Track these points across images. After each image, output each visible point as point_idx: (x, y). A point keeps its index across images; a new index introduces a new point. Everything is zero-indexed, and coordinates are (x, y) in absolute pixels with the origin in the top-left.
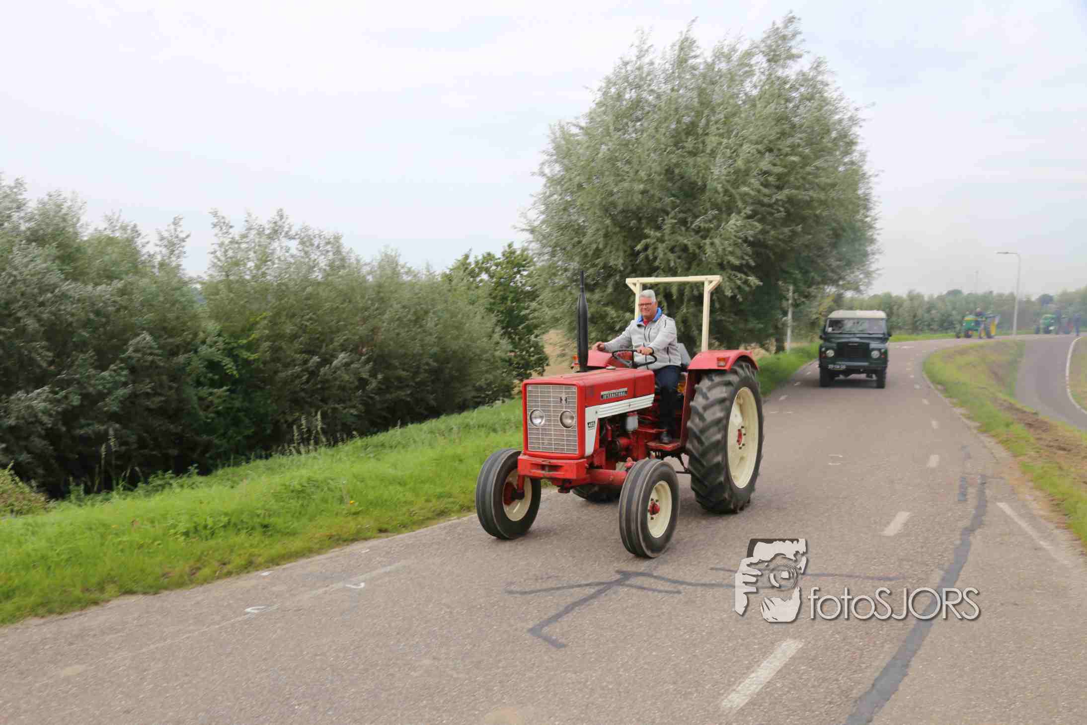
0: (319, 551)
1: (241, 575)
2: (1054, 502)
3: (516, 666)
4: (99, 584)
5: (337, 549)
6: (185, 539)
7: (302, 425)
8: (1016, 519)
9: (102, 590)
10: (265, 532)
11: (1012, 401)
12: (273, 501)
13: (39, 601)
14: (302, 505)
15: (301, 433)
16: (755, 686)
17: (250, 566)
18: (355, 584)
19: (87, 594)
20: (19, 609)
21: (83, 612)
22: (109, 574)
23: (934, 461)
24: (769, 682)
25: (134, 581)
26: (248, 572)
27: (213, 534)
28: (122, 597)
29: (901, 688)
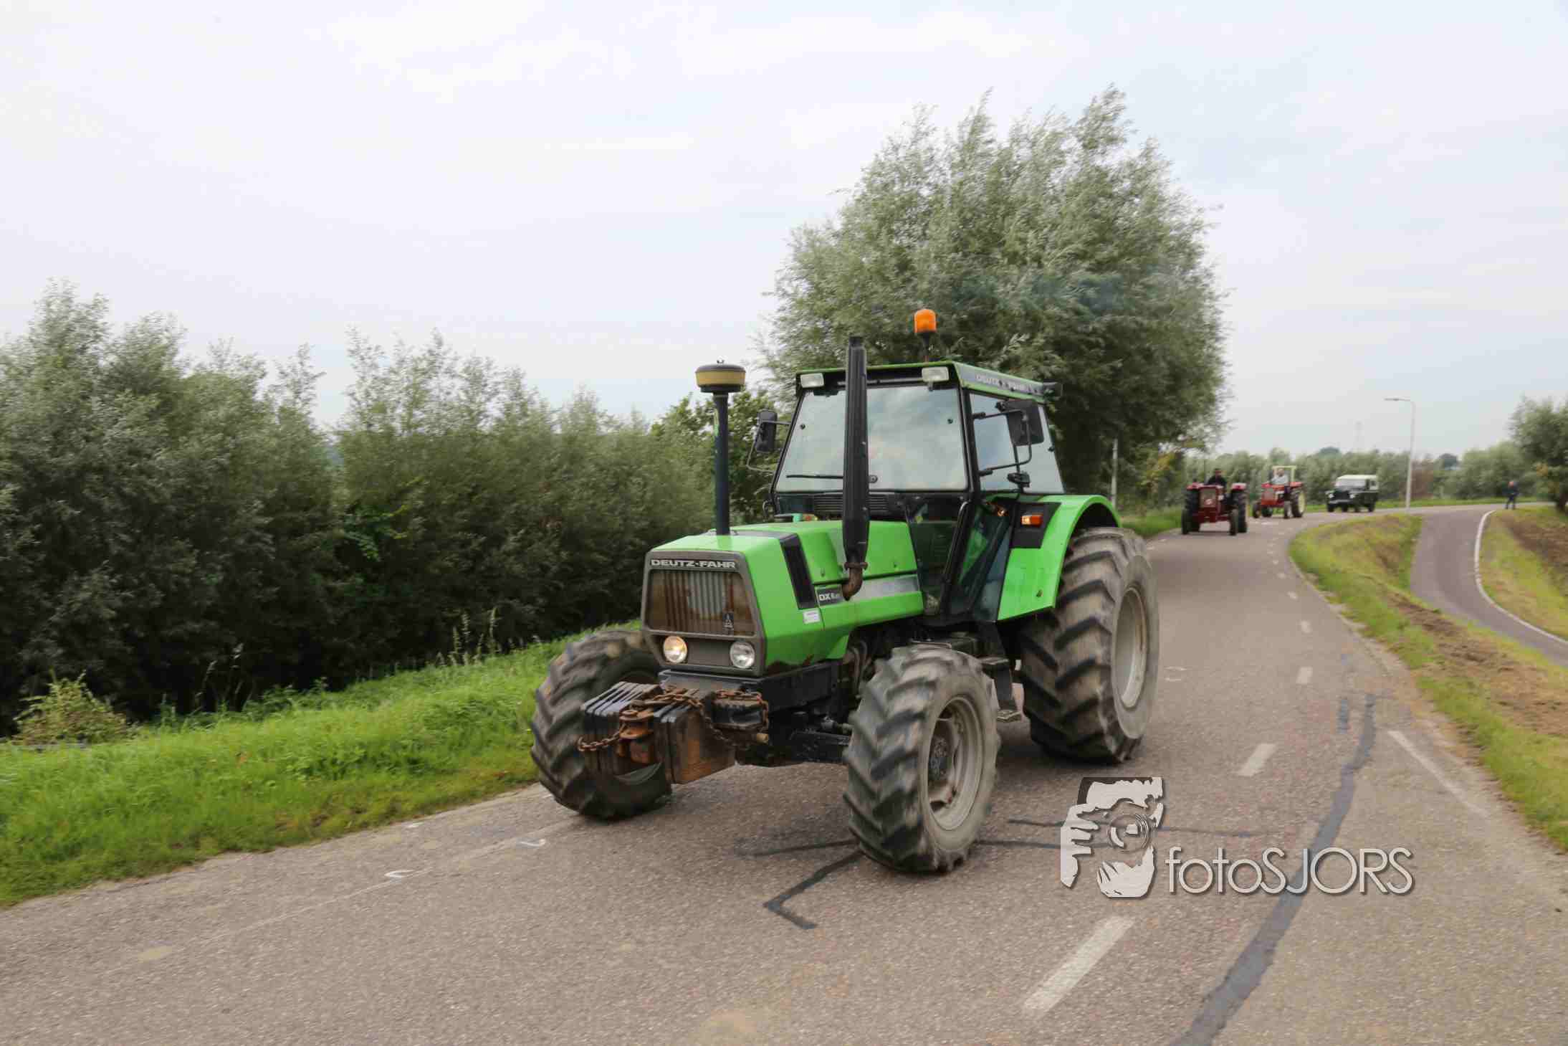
0: (487, 795)
1: (381, 827)
2: (1464, 730)
3: (748, 953)
4: (191, 838)
5: (508, 794)
6: (307, 779)
7: (463, 626)
8: (1414, 754)
9: (196, 845)
10: (414, 769)
11: (1407, 596)
12: (424, 729)
13: (113, 859)
14: (463, 734)
15: (462, 639)
16: (1068, 980)
17: (392, 814)
18: (533, 841)
19: (177, 852)
20: (86, 869)
21: (172, 875)
22: (205, 824)
23: (1305, 675)
24: (1087, 975)
25: (238, 834)
26: (390, 824)
27: (343, 772)
28: (222, 856)
29: (1263, 981)
